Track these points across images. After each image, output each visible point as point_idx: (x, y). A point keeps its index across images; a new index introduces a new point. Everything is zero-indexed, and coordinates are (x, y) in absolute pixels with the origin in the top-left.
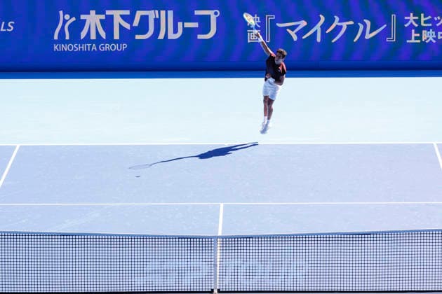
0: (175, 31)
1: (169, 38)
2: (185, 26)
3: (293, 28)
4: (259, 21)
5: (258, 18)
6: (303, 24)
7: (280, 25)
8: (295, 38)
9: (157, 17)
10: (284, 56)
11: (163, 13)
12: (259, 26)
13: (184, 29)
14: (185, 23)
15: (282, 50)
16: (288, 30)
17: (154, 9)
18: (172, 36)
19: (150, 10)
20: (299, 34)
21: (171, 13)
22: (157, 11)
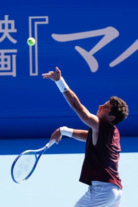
3: (88, 44)
4: (14, 30)
5: (12, 22)
6: (110, 34)
7: (59, 38)
8: (94, 66)
12: (14, 41)
16: (78, 48)
20: (103, 57)
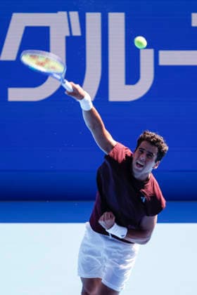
0: (132, 76)
1: (113, 97)
2: (162, 62)
9: (77, 32)
10: (161, 154)
11: (94, 19)
13: (160, 70)
14: (162, 53)
15: (158, 137)
17: (68, 9)
18: (121, 92)
19: (55, 11)
21: (117, 21)
22: (74, 15)
